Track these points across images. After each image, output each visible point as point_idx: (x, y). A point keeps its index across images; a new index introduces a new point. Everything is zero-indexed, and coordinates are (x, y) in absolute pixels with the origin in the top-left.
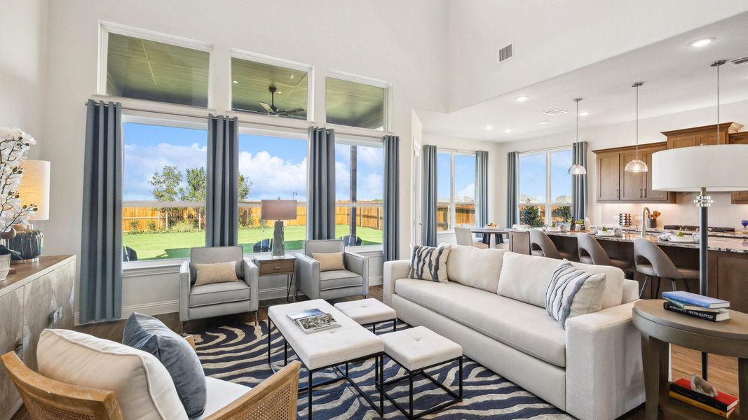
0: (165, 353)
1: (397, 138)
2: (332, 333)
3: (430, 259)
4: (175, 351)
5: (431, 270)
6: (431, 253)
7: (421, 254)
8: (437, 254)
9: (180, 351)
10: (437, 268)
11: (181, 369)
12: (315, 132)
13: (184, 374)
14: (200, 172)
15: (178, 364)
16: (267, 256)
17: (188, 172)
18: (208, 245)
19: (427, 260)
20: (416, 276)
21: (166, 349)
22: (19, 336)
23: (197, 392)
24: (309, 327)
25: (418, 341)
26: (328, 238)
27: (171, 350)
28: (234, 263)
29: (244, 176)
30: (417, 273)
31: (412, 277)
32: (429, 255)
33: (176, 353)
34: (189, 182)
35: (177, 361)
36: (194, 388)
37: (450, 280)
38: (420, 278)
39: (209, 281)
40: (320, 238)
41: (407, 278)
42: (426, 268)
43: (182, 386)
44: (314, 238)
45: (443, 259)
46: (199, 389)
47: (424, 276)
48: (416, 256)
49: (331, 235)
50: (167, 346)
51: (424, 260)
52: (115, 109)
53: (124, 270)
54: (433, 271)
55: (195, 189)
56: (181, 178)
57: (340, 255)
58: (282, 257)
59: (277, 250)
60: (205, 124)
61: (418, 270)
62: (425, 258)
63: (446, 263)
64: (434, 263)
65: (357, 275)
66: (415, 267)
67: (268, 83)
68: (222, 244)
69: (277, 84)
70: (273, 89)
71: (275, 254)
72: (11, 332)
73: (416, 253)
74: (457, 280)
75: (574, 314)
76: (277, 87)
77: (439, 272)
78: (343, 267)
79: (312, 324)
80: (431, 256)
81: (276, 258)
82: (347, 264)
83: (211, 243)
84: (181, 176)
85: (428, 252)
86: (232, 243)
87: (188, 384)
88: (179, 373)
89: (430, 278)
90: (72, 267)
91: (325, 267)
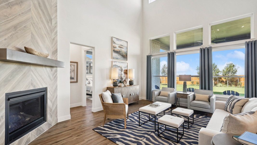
3: (231, 103)
8: (237, 101)
9: (115, 96)
10: (233, 108)
15: (114, 98)
18: (168, 87)
20: (225, 109)
21: (113, 95)
25: (171, 119)
26: (209, 89)
38: (227, 111)
40: (205, 89)
41: (223, 109)
42: (229, 106)
44: (202, 89)
45: (238, 104)
49: (210, 88)
52: (150, 56)
53: (152, 90)
54: (231, 109)
57: (208, 96)
58: (186, 93)
61: (226, 107)
63: (243, 106)
64: (232, 105)
65: (209, 105)
66: (226, 105)
68: (171, 87)
77: (233, 110)
79: (152, 105)
86: (173, 87)
89: (229, 111)
90: (138, 87)
91: (198, 99)
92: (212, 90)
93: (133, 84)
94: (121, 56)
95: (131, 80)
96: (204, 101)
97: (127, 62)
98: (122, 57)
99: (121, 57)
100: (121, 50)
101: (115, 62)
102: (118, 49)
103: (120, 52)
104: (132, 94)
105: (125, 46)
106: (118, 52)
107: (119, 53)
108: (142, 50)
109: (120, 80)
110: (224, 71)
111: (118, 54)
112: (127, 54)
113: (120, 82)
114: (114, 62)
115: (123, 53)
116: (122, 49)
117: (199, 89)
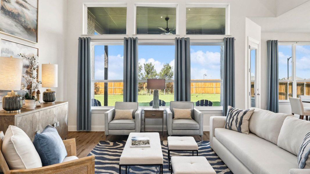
0: (41, 140)
1: (233, 39)
2: (143, 149)
3: (237, 117)
4: (45, 140)
5: (236, 124)
6: (238, 114)
7: (232, 114)
8: (243, 114)
9: (47, 141)
10: (241, 123)
11: (48, 148)
12: (178, 41)
13: (49, 151)
14: (150, 65)
15: (47, 146)
16: (151, 108)
17: (145, 65)
19: (235, 117)
20: (228, 127)
21: (42, 139)
22: (37, 129)
23: (55, 160)
24: (134, 145)
25: (192, 164)
26: (186, 100)
27: (43, 140)
28: (132, 110)
29: (171, 66)
30: (229, 125)
31: (226, 128)
32: (237, 114)
33: (46, 141)
34: (145, 70)
35: (46, 145)
36: (53, 157)
37: (250, 132)
38: (230, 129)
39: (119, 118)
40: (181, 100)
41: (223, 128)
42: (234, 123)
43: (48, 155)
44: (177, 100)
45: (246, 117)
46: (56, 158)
47: (232, 127)
48: (229, 115)
50: (42, 138)
51: (233, 118)
52: (88, 40)
53: (92, 110)
54: (238, 125)
55: (148, 74)
56: (142, 68)
57: (189, 111)
58: (157, 109)
59: (155, 106)
60: (122, 43)
61: (229, 123)
62: (234, 116)
63: (249, 120)
64: (239, 120)
65: (197, 123)
66: (228, 121)
67: (165, 16)
68: (130, 101)
69: (169, 16)
70: (167, 19)
71: (154, 108)
72: (33, 128)
73: (230, 113)
74: (255, 133)
75: (308, 167)
76: (170, 17)
77: (242, 126)
78: (191, 118)
79: (137, 143)
80: (238, 115)
81: (154, 109)
82: (193, 116)
83: (125, 100)
84: (142, 67)
85: (237, 113)
86: (135, 101)
87: (51, 155)
88: (47, 150)
89: (236, 129)
90: (65, 106)
91: (179, 117)
92: (190, 100)
93: (53, 101)
94: (22, 29)
95: (47, 90)
96: (187, 118)
97: (37, 45)
98: (26, 32)
99: (21, 31)
100: (22, 11)
101: (7, 43)
102: (15, 9)
103: (21, 16)
104: (55, 125)
105: (32, 4)
106: (15, 15)
107: (18, 20)
108: (67, 24)
109: (26, 91)
110: (161, 73)
111: (16, 21)
112: (37, 25)
113: (27, 97)
114: (5, 43)
115: (28, 22)
116: (24, 9)
117: (174, 101)
